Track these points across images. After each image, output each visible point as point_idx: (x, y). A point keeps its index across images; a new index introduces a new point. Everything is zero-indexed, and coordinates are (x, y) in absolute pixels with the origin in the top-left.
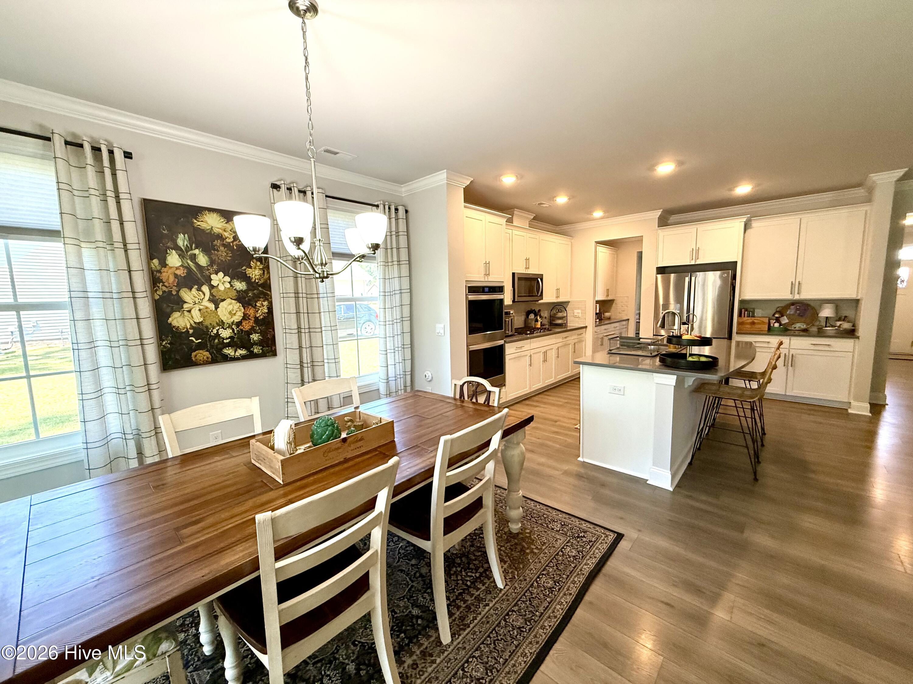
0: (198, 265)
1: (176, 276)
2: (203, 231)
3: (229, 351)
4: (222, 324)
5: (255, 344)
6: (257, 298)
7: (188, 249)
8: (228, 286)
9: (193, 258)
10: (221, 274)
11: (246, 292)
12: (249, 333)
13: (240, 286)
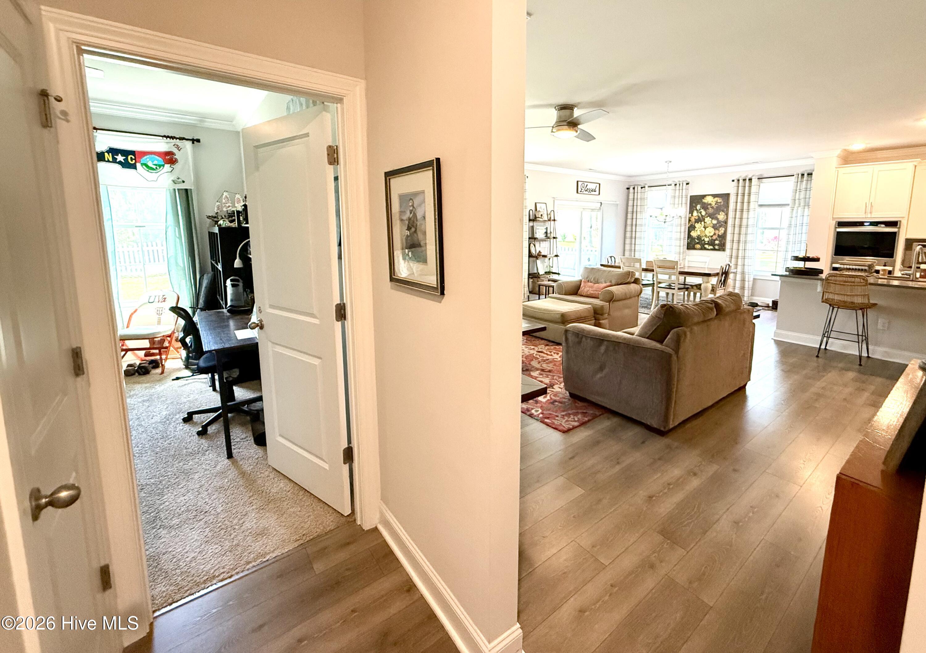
0: (702, 216)
1: (695, 219)
2: (705, 203)
3: (706, 246)
4: (706, 236)
5: (716, 245)
6: (720, 226)
7: (700, 210)
8: (710, 222)
9: (701, 213)
10: (709, 218)
11: (716, 224)
12: (715, 240)
13: (715, 222)
